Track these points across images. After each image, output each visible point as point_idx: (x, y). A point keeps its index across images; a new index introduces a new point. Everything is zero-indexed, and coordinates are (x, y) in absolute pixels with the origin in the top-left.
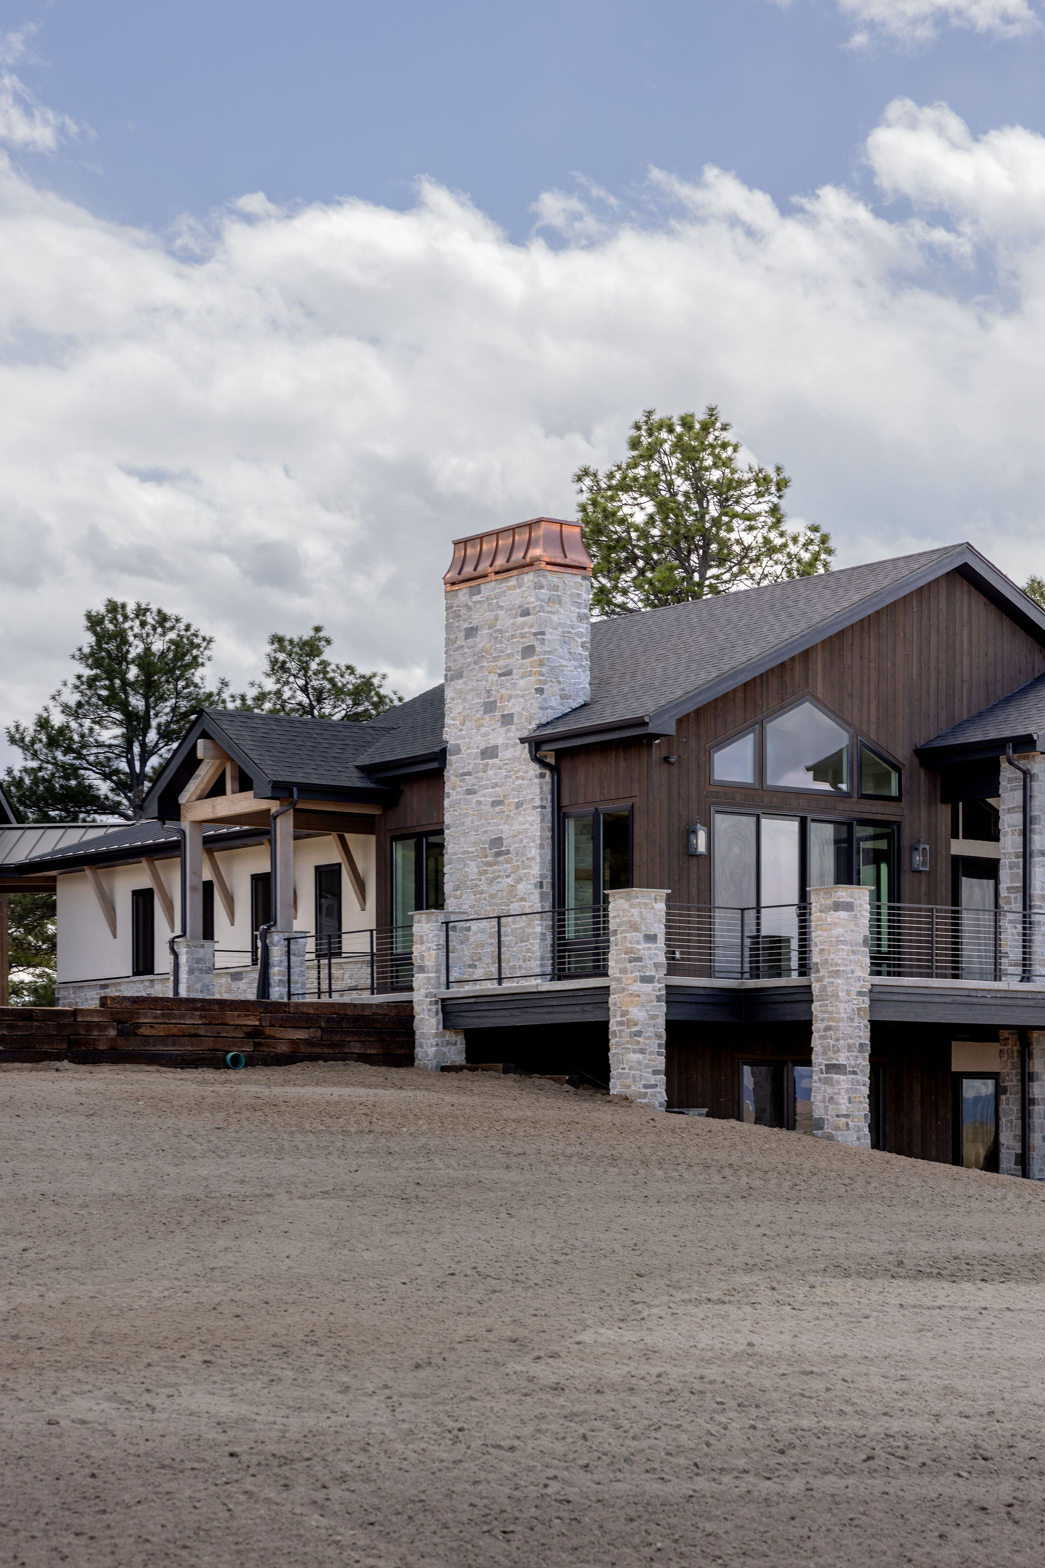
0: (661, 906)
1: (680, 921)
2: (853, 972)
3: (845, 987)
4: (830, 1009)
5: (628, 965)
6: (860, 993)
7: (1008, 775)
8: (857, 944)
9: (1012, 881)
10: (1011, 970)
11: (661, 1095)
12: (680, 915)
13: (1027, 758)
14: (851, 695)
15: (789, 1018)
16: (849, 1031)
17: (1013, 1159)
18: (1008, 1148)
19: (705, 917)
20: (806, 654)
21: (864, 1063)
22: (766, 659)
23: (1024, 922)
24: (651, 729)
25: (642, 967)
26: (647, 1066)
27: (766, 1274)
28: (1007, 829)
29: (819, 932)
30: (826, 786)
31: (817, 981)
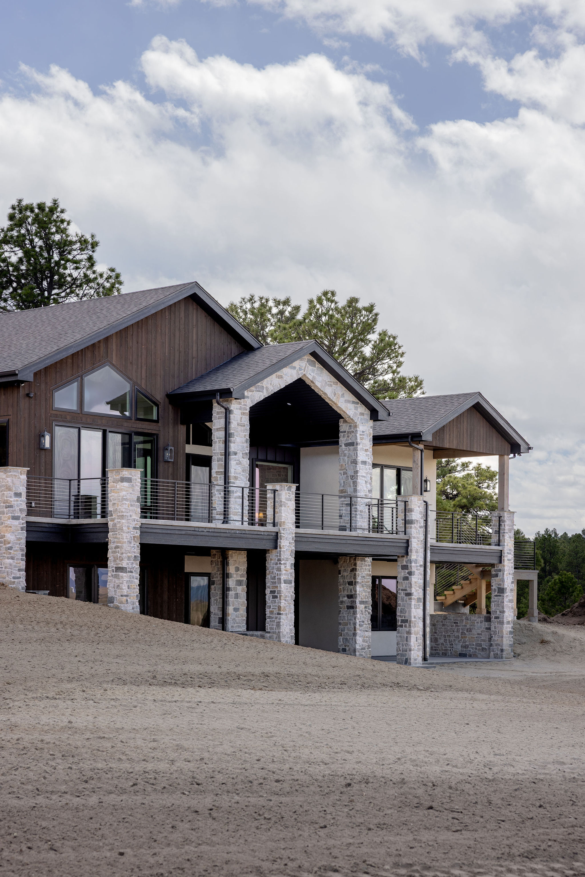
0: (24, 477)
1: (35, 486)
2: (131, 516)
3: (127, 525)
4: (118, 536)
5: (5, 510)
6: (135, 528)
7: (217, 410)
8: (133, 501)
9: (218, 469)
10: (218, 517)
11: (23, 583)
12: (35, 482)
13: (227, 401)
14: (131, 363)
15: (95, 541)
16: (129, 549)
17: (217, 620)
18: (215, 614)
19: (49, 484)
20: (107, 339)
21: (137, 567)
22: (85, 341)
23: (225, 491)
24: (20, 378)
25: (13, 511)
26: (15, 567)
27: (80, 683)
28: (216, 440)
29: (113, 494)
30: (117, 413)
31: (111, 521)
